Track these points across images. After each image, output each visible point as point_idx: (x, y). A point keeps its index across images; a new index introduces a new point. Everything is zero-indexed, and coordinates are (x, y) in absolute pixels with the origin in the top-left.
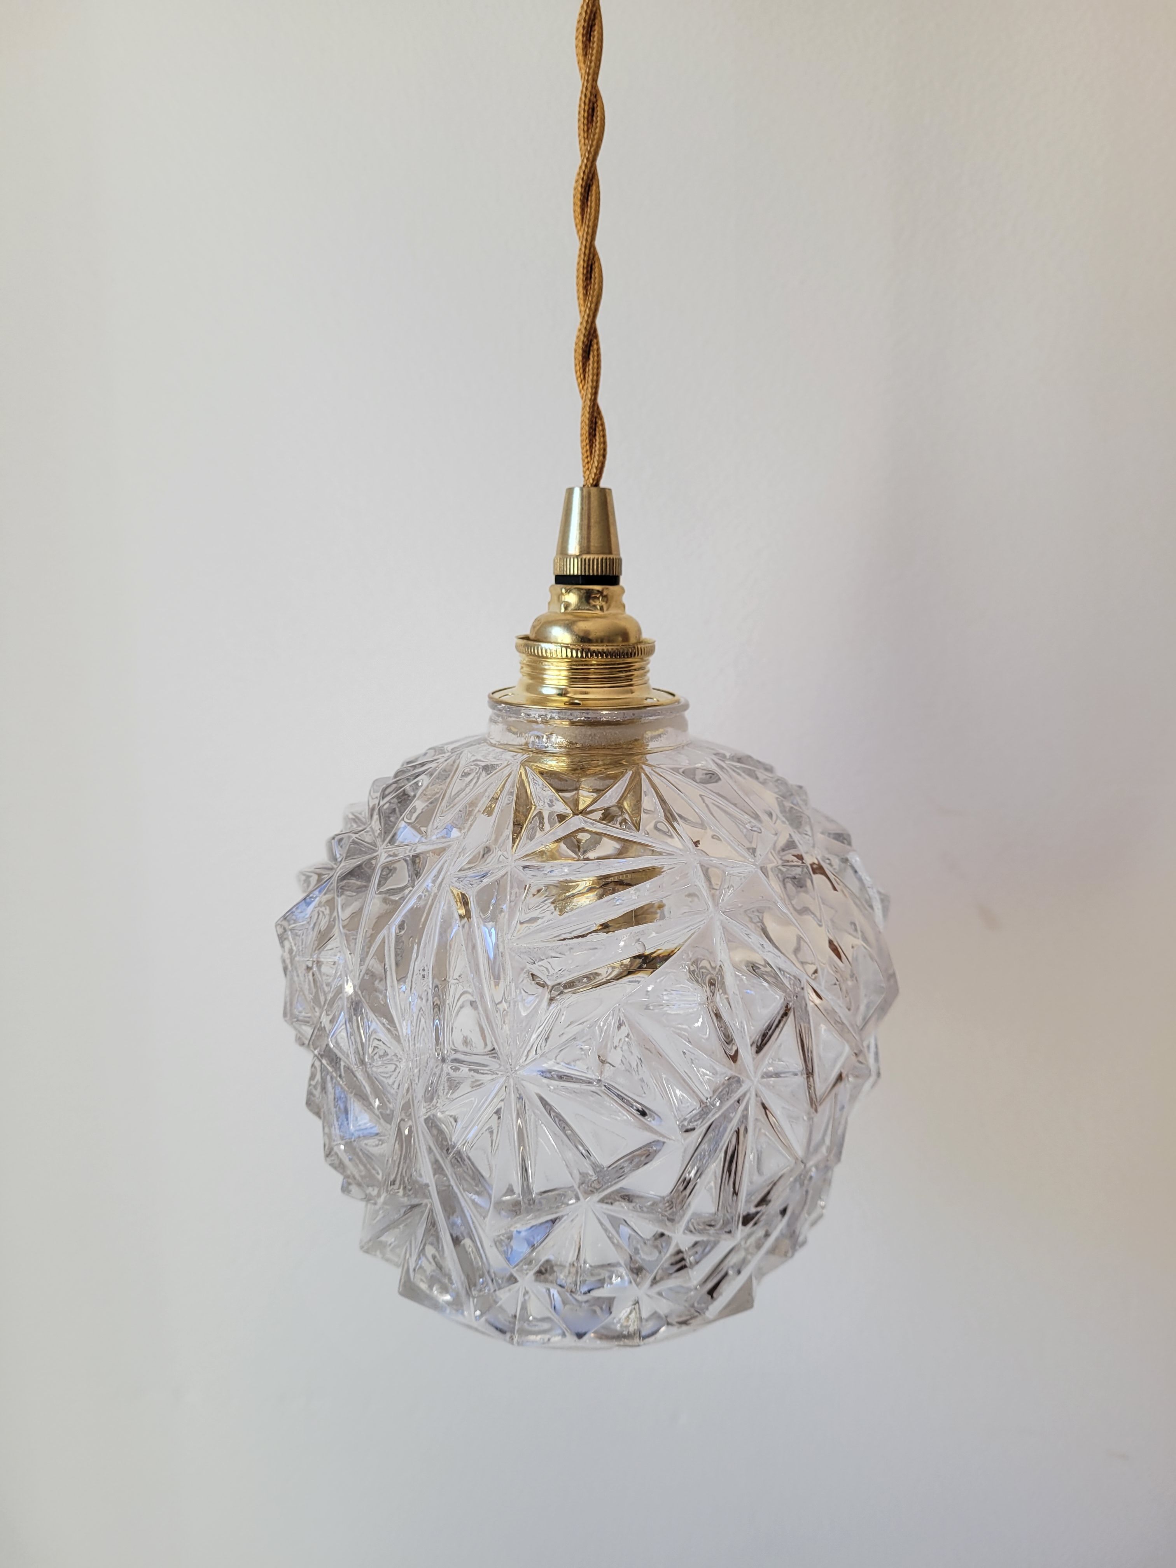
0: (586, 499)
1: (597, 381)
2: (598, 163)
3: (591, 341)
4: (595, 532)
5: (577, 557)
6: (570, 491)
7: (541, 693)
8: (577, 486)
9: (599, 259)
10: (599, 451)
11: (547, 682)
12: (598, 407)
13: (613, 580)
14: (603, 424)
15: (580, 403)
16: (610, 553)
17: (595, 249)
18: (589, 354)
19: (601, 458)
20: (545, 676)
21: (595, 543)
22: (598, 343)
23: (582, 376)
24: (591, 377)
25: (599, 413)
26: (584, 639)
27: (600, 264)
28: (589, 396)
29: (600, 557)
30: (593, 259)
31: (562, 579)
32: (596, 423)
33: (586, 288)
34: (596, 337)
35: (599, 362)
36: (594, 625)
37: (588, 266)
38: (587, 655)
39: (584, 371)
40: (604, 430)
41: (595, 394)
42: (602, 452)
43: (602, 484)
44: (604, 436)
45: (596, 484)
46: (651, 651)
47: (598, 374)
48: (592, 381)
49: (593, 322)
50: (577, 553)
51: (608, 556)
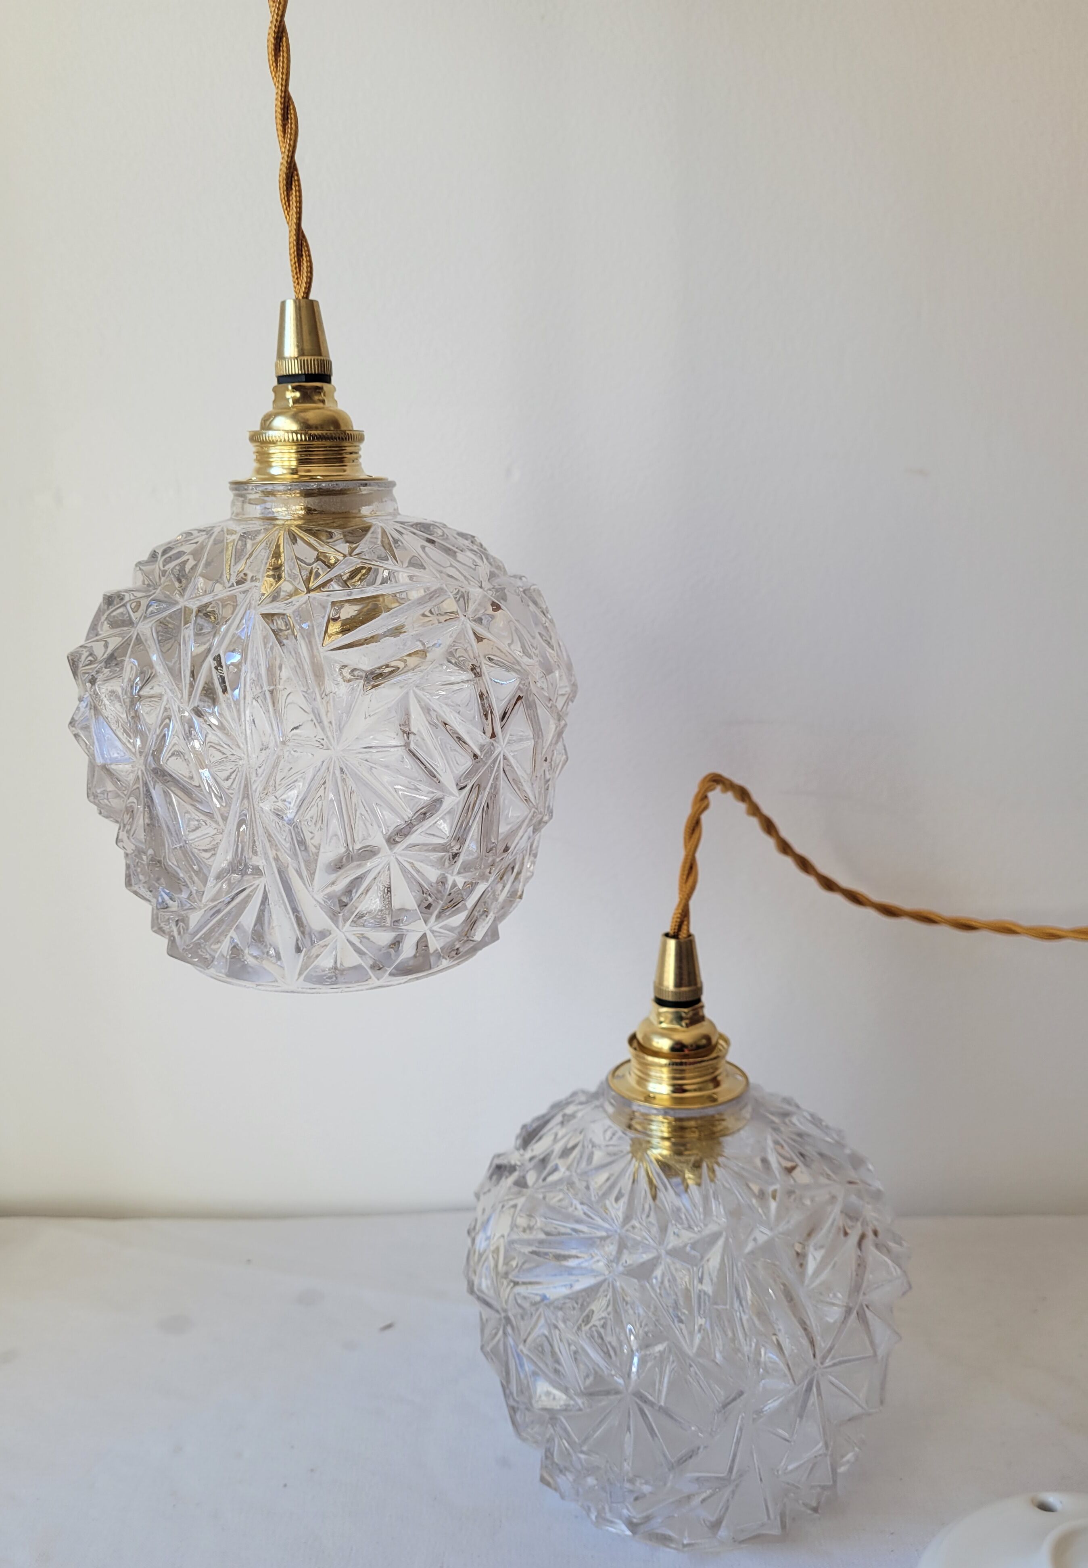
0: (298, 309)
1: (300, 208)
2: (286, 19)
3: (293, 173)
4: (306, 336)
5: (297, 358)
6: (283, 304)
7: (269, 474)
8: (290, 299)
9: (293, 103)
10: (307, 268)
11: (273, 464)
12: (303, 232)
13: (325, 378)
14: (307, 246)
15: (286, 228)
16: (320, 355)
17: (289, 94)
18: (291, 184)
19: (309, 274)
20: (271, 460)
21: (307, 346)
22: (298, 175)
23: (287, 204)
24: (295, 204)
25: (304, 236)
26: (306, 426)
27: (294, 107)
28: (295, 220)
29: (312, 358)
30: (288, 102)
31: (283, 379)
32: (302, 245)
33: (284, 126)
34: (296, 170)
35: (300, 191)
36: (313, 414)
37: (284, 107)
38: (309, 438)
39: (289, 200)
40: (309, 250)
41: (299, 219)
42: (309, 269)
43: (311, 297)
44: (309, 256)
45: (307, 297)
46: (360, 438)
47: (300, 202)
48: (296, 208)
49: (292, 157)
50: (296, 356)
51: (320, 358)
